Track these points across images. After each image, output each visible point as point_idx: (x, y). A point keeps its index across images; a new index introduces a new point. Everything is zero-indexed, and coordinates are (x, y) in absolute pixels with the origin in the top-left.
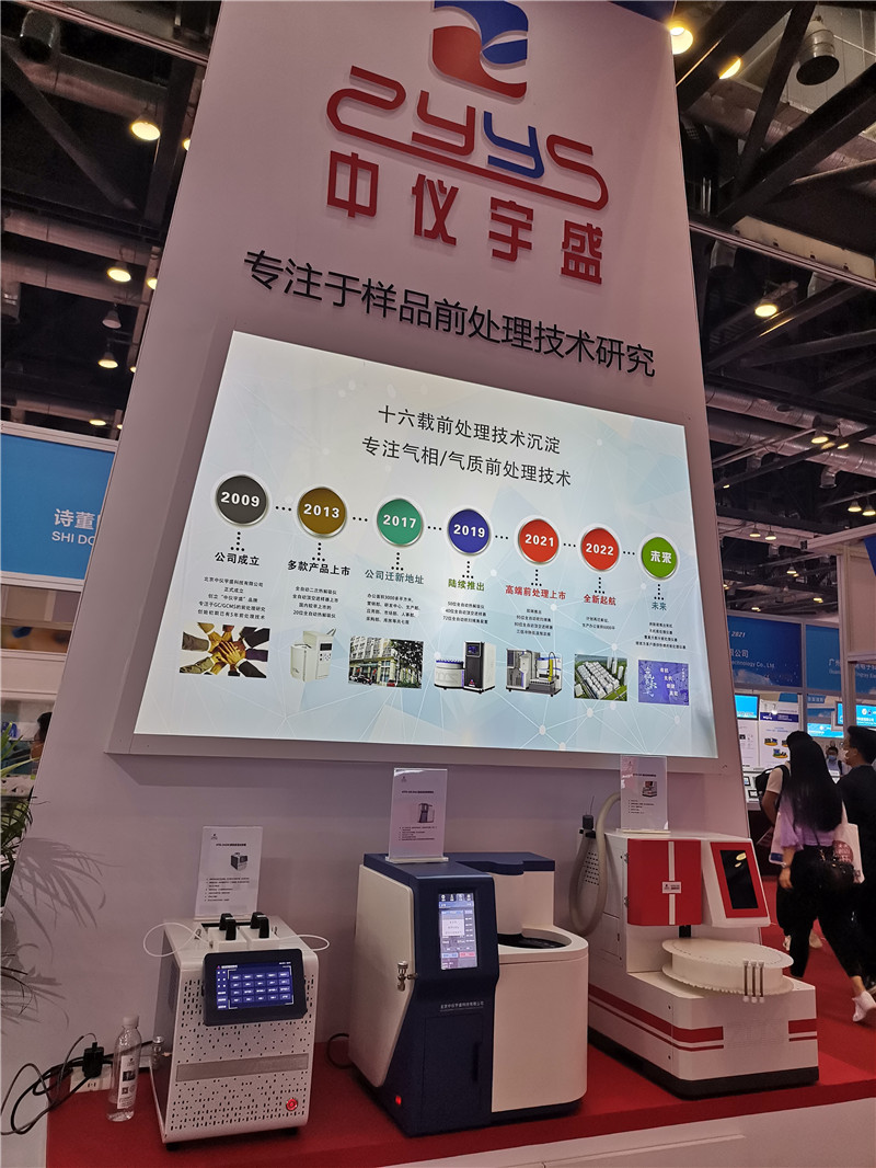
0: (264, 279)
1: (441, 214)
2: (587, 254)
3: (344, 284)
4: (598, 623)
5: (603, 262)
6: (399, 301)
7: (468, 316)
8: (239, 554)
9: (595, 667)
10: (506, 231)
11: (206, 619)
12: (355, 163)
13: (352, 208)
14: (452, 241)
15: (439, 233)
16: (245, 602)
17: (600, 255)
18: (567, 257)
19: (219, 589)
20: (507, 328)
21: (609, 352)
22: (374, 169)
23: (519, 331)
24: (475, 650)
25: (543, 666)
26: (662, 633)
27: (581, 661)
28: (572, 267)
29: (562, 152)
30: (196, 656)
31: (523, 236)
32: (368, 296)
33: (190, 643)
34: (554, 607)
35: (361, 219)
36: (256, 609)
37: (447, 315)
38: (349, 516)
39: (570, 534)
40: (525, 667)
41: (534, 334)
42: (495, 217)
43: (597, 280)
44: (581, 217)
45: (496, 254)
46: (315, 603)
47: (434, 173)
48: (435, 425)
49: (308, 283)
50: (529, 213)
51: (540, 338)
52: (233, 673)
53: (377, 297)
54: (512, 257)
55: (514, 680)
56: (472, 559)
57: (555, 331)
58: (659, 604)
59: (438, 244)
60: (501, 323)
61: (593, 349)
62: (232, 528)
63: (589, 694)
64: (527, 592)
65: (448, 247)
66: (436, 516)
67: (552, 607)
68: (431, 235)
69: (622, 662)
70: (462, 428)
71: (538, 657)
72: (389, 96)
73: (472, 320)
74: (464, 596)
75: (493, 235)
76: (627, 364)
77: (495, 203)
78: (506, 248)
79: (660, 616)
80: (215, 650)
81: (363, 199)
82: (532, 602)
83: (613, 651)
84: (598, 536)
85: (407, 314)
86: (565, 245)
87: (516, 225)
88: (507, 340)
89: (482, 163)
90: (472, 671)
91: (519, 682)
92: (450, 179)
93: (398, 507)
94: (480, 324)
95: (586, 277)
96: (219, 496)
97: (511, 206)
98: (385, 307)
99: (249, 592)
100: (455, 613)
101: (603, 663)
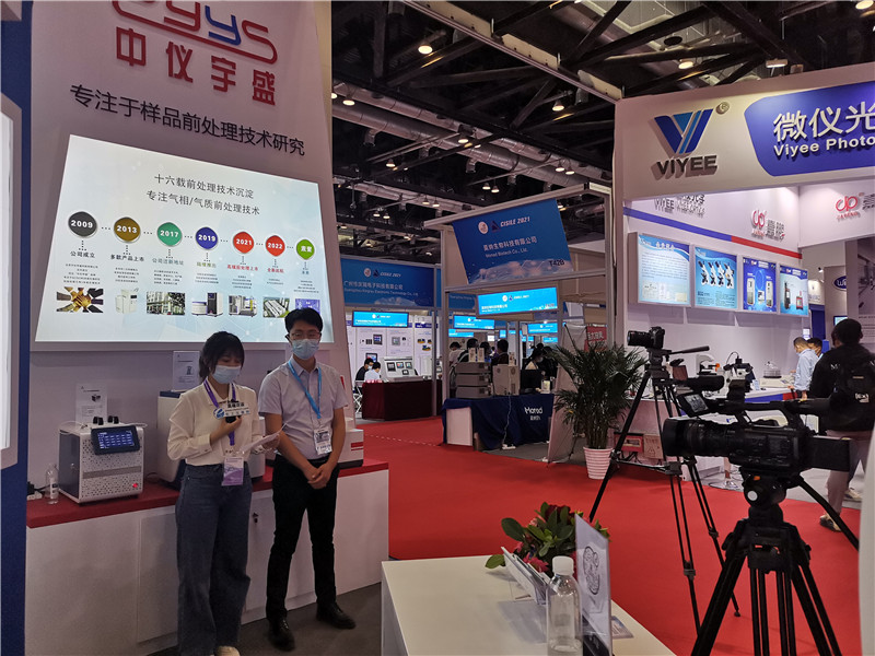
0: (83, 101)
1: (184, 65)
2: (266, 89)
3: (130, 104)
4: (276, 282)
5: (275, 94)
6: (162, 113)
7: (201, 122)
8: (84, 252)
9: (274, 302)
10: (221, 75)
11: (68, 285)
12: (131, 34)
13: (131, 61)
14: (191, 80)
15: (183, 75)
16: (89, 276)
17: (273, 89)
18: (256, 90)
19: (74, 269)
20: (223, 129)
21: (279, 142)
22: (143, 38)
23: (230, 130)
24: (212, 296)
25: (247, 303)
26: (307, 285)
27: (266, 299)
28: (258, 96)
29: (251, 31)
30: (64, 303)
31: (230, 77)
32: (144, 111)
33: (60, 297)
34: (252, 275)
35: (137, 66)
36: (95, 279)
37: (189, 121)
38: (142, 231)
39: (260, 239)
40: (238, 304)
41: (239, 132)
42: (214, 67)
43: (272, 103)
44: (262, 68)
45: (216, 88)
46: (127, 276)
47: (176, 39)
48: (186, 184)
49: (109, 103)
50: (233, 65)
51: (242, 135)
52: (85, 311)
53: (149, 111)
54: (225, 89)
55: (233, 310)
56: (209, 252)
57: (250, 130)
58: (305, 272)
59: (183, 81)
60: (220, 126)
61: (271, 140)
62: (78, 239)
63: (271, 315)
64: (238, 268)
65: (189, 83)
66: (189, 230)
67: (251, 275)
68: (178, 76)
69: (287, 300)
70: (201, 186)
71: (245, 299)
73: (204, 124)
74: (209, 270)
75: (213, 77)
76: (289, 149)
77: (214, 59)
78: (221, 85)
79: (305, 277)
80: (75, 300)
81: (137, 55)
82: (241, 272)
83: (282, 295)
84: (275, 239)
85: (167, 121)
86: (254, 83)
87: (226, 72)
88: (224, 135)
89: (207, 37)
90: (211, 306)
91: (235, 311)
93: (168, 226)
94: (208, 127)
95: (266, 101)
96: (70, 223)
97: (223, 60)
98: (154, 117)
99: (90, 271)
100: (201, 278)
101: (278, 301)
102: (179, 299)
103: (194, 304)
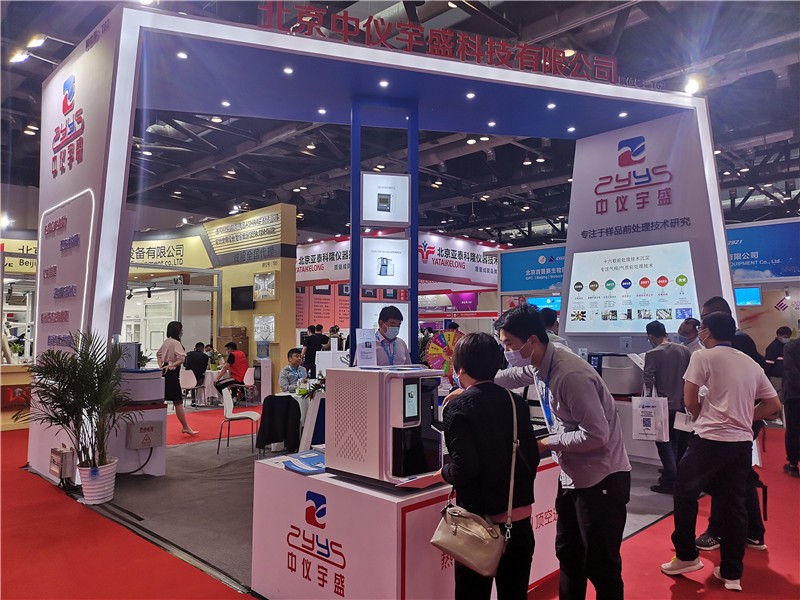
0: (584, 237)
1: (623, 204)
2: (666, 197)
4: (664, 300)
5: (671, 197)
6: (614, 230)
7: (632, 227)
8: (579, 297)
9: (662, 311)
10: (641, 201)
11: (574, 311)
12: (602, 201)
13: (602, 212)
14: (627, 210)
15: (624, 209)
16: (581, 307)
18: (660, 200)
19: (576, 305)
20: (643, 227)
21: (674, 223)
22: (606, 201)
23: (646, 226)
24: (629, 310)
25: (648, 313)
26: (683, 301)
27: (658, 310)
28: (661, 203)
29: (657, 171)
30: (574, 318)
31: (646, 200)
32: (607, 232)
33: (573, 315)
34: (650, 298)
35: (604, 214)
36: (583, 308)
37: (627, 229)
39: (653, 279)
40: (642, 313)
41: (651, 225)
42: (638, 198)
43: (670, 203)
44: (663, 187)
45: (639, 208)
46: (594, 305)
47: (620, 194)
48: (616, 261)
49: (594, 234)
50: (647, 193)
52: (580, 320)
53: (609, 231)
54: (644, 207)
55: (640, 316)
56: (628, 290)
57: (657, 223)
58: (682, 293)
59: (623, 212)
60: (641, 226)
61: (669, 224)
62: (577, 293)
64: (642, 295)
65: (627, 212)
66: (618, 282)
68: (621, 211)
69: (671, 309)
70: (623, 260)
71: (646, 311)
72: (608, 180)
74: (627, 299)
75: (638, 203)
76: (680, 224)
77: (638, 195)
78: (642, 205)
79: (682, 296)
80: (577, 316)
81: (605, 209)
82: (643, 298)
83: (667, 307)
85: (615, 233)
86: (659, 197)
87: (643, 198)
88: (643, 230)
89: (634, 186)
90: (629, 316)
92: (624, 194)
94: (635, 228)
95: (666, 204)
97: (642, 193)
98: (610, 233)
100: (624, 303)
101: (665, 310)
102: (614, 313)
103: (621, 316)
